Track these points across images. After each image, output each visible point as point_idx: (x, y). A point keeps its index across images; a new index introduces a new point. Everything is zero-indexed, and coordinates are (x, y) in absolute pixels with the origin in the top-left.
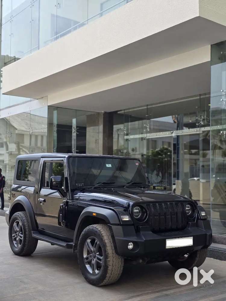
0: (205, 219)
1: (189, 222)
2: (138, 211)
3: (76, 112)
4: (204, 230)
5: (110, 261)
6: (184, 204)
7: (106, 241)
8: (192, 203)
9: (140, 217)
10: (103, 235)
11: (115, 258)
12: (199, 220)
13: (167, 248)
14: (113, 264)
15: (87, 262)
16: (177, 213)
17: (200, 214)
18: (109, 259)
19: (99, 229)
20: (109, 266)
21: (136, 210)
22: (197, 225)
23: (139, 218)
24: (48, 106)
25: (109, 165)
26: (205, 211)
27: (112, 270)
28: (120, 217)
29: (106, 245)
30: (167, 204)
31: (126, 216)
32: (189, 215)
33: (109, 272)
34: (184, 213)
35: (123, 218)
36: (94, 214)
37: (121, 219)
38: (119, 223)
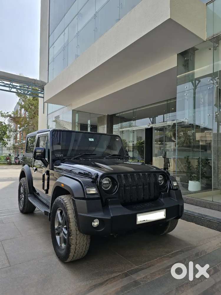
0: (177, 189)
1: (162, 193)
2: (108, 182)
3: (90, 115)
4: (176, 200)
5: (72, 239)
6: (157, 174)
7: (70, 216)
8: (164, 174)
9: (110, 189)
10: (68, 208)
11: (79, 236)
12: (171, 190)
13: (138, 223)
14: (76, 243)
15: (57, 233)
16: (149, 184)
17: (172, 185)
18: (72, 237)
19: (65, 201)
20: (71, 245)
21: (106, 181)
22: (169, 195)
23: (108, 190)
24: (72, 110)
25: (92, 139)
26: (176, 181)
27: (76, 249)
28: (86, 190)
29: (69, 220)
30: (139, 175)
31: (93, 189)
32: (162, 185)
33: (72, 251)
34: (156, 183)
35: (89, 191)
36: (62, 185)
37: (86, 192)
38: (83, 197)
